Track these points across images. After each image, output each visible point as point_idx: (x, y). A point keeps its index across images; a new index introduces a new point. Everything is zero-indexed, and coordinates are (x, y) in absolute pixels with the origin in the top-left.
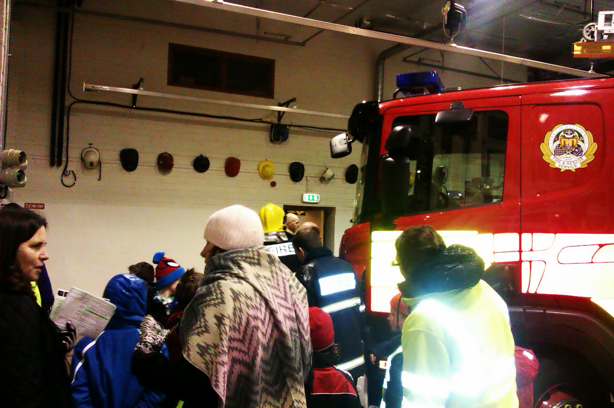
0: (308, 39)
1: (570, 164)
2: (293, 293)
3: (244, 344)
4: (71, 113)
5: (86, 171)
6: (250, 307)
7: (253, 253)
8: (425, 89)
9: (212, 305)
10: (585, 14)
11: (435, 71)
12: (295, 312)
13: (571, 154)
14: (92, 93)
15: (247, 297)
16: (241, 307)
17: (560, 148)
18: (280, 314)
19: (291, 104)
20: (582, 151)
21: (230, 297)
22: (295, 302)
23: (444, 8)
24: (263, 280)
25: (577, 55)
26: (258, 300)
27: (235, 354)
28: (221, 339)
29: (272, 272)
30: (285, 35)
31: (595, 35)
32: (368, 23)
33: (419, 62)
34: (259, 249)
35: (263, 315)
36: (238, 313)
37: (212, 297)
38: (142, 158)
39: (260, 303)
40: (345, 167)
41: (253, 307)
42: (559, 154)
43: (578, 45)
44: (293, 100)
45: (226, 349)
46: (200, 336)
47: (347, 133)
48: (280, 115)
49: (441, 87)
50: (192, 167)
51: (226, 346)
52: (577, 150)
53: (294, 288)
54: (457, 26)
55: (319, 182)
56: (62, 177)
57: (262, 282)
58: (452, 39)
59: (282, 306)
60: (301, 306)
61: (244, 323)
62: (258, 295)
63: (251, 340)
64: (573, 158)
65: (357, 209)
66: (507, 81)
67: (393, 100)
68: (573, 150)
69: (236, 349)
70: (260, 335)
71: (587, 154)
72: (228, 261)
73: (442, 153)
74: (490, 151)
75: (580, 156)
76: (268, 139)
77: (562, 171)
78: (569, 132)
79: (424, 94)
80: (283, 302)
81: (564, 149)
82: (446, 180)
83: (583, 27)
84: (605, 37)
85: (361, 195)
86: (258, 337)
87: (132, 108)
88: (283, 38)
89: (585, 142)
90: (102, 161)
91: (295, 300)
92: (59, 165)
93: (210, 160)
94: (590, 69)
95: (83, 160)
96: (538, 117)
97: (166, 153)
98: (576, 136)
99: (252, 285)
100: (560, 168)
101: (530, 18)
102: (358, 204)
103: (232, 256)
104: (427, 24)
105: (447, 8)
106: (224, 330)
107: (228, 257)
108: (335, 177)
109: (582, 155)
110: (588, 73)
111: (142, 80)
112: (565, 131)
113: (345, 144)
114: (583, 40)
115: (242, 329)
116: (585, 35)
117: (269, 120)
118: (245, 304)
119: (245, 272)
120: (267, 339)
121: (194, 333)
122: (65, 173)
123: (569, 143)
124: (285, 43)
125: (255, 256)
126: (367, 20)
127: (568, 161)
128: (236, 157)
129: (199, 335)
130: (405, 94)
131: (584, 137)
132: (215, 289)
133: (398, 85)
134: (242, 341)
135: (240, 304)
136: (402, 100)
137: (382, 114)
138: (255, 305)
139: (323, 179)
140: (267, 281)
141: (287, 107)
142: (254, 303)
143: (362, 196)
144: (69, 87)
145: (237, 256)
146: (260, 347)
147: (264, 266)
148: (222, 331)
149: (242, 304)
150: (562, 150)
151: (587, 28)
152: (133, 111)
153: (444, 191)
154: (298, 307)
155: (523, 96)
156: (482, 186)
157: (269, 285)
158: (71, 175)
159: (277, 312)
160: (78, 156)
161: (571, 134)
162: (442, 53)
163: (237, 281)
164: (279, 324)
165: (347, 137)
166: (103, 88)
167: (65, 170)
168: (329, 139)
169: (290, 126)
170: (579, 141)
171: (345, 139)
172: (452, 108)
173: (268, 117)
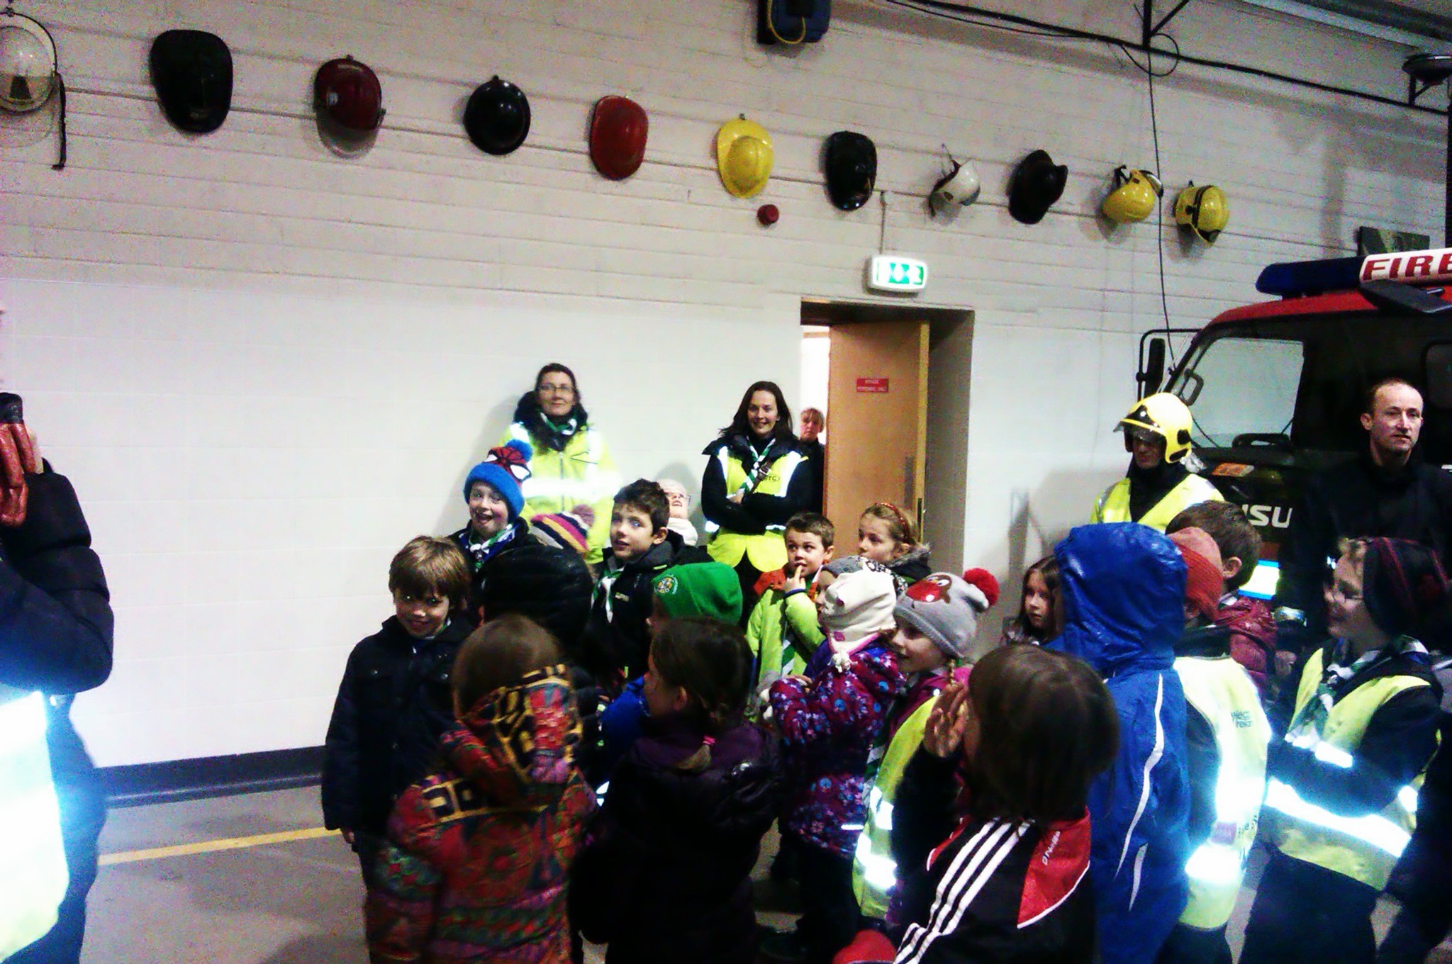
38: (245, 79)
55: (922, 213)
90: (68, 81)
93: (532, 102)
97: (349, 60)
139: (938, 204)
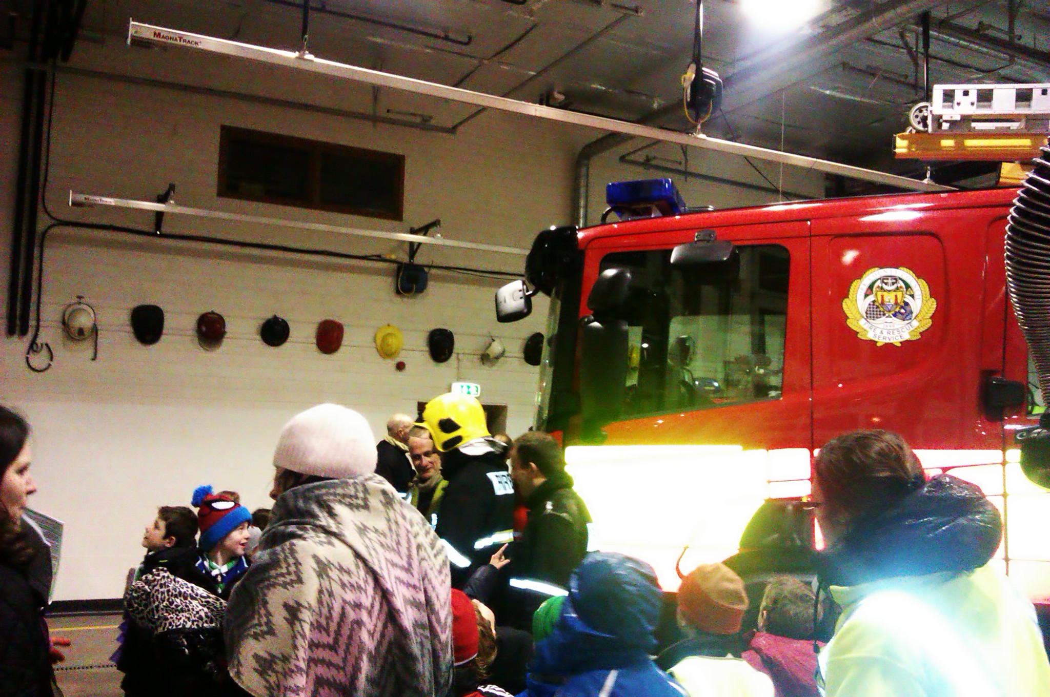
0: (461, 123)
1: (891, 333)
2: (423, 559)
3: (336, 652)
4: (46, 243)
5: (70, 344)
6: (347, 587)
7: (355, 487)
8: (654, 208)
9: (279, 585)
10: (915, 86)
11: (670, 180)
12: (426, 592)
13: (893, 317)
14: (86, 208)
15: (341, 569)
16: (331, 587)
17: (875, 307)
18: (398, 598)
19: (431, 230)
20: (911, 312)
21: (312, 570)
22: (426, 574)
23: (685, 76)
24: (372, 535)
25: (903, 154)
26: (362, 573)
27: (322, 670)
28: (295, 647)
29: (389, 520)
30: (422, 116)
31: (929, 122)
32: (561, 97)
33: (647, 164)
34: (366, 480)
35: (370, 599)
36: (326, 597)
37: (280, 571)
38: (169, 323)
39: (365, 579)
40: (523, 337)
41: (352, 585)
42: (874, 317)
43: (903, 138)
44: (436, 223)
45: (303, 665)
46: (260, 641)
47: (524, 279)
48: (413, 248)
49: (679, 206)
50: (259, 337)
51: (304, 659)
52: (903, 311)
53: (425, 549)
54: (706, 104)
55: (478, 363)
56: (28, 353)
57: (370, 539)
58: (699, 127)
59: (402, 582)
60: (436, 582)
61: (336, 614)
62: (361, 565)
63: (348, 646)
64: (897, 323)
65: (540, 409)
66: (789, 196)
67: (602, 225)
68: (897, 310)
69: (323, 662)
70: (365, 636)
71: (920, 317)
72: (310, 502)
73: (683, 315)
74: (764, 312)
75: (908, 320)
76: (393, 288)
77: (879, 344)
78: (890, 281)
79: (653, 216)
80: (403, 575)
81: (881, 309)
82: (691, 359)
83: (910, 108)
84: (945, 126)
85: (547, 384)
86: (360, 639)
87: (155, 235)
88: (418, 120)
89: (916, 297)
90: (99, 328)
91: (426, 572)
92: (24, 332)
93: (291, 325)
94: (926, 178)
95: (65, 324)
96: (839, 255)
97: (213, 313)
98: (901, 287)
99: (351, 547)
100: (876, 339)
101: (828, 92)
102: (542, 401)
103: (317, 492)
104: (659, 100)
105: (691, 75)
106: (300, 629)
107: (312, 494)
108: (506, 354)
109: (910, 319)
110: (923, 183)
111: (172, 187)
112: (884, 279)
113: (521, 298)
114: (911, 131)
115: (333, 627)
116: (914, 121)
117: (393, 257)
118: (339, 582)
119: (340, 524)
120: (376, 642)
121: (248, 634)
122: (33, 347)
123: (890, 298)
124: (422, 129)
125: (358, 494)
126: (560, 93)
127: (889, 328)
128: (337, 320)
129: (257, 639)
130: (620, 217)
131: (915, 289)
132: (286, 556)
133: (610, 201)
134: (333, 648)
135: (330, 583)
136: (616, 226)
137: (583, 248)
138: (357, 583)
139: (485, 358)
140: (379, 538)
141: (425, 235)
142: (354, 580)
143: (550, 385)
144: (43, 199)
145: (327, 494)
146: (365, 658)
147: (376, 510)
148: (296, 633)
149: (333, 583)
150: (878, 310)
151: (915, 111)
152: (158, 241)
153: (688, 378)
154: (430, 583)
155: (813, 221)
156: (751, 370)
157: (382, 545)
158: (44, 352)
159: (392, 594)
160: (58, 317)
161: (893, 284)
162: (684, 148)
163: (325, 540)
164: (397, 615)
165: (525, 287)
166: (103, 201)
167: (33, 342)
168: (493, 290)
169: (430, 267)
170: (907, 296)
171: (520, 291)
172: (697, 241)
173: (392, 251)
